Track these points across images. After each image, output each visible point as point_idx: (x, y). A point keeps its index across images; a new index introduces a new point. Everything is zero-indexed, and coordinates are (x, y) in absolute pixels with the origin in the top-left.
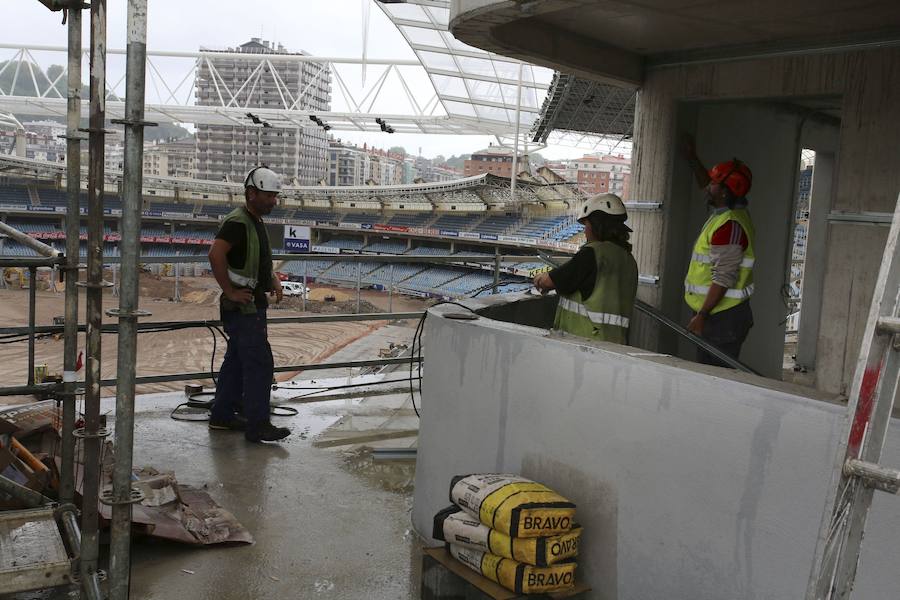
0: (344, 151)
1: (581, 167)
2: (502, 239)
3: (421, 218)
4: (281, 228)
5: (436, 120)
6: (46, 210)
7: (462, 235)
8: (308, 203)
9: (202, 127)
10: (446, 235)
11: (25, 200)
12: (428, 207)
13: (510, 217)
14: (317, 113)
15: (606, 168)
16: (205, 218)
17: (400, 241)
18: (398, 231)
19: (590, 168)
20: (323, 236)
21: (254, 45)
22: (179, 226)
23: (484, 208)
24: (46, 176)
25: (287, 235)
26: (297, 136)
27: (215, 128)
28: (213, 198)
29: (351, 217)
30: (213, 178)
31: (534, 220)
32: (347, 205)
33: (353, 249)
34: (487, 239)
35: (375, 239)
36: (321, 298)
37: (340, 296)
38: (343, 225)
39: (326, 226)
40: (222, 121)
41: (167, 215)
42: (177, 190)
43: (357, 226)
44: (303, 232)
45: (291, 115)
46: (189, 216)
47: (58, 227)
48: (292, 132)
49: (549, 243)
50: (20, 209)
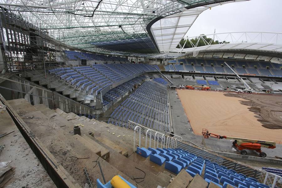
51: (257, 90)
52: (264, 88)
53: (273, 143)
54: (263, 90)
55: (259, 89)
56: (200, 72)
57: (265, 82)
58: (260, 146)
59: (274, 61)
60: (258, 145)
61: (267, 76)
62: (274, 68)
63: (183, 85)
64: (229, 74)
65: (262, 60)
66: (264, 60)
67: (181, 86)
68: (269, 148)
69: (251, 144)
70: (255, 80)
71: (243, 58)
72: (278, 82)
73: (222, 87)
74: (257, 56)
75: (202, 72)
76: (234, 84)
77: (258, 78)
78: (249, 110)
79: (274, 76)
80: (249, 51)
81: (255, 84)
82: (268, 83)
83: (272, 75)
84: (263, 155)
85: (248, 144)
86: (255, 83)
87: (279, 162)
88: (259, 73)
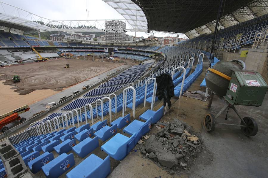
0: (129, 36)
1: (165, 39)
2: (146, 50)
3: (134, 47)
4: (113, 48)
5: (132, 30)
7: (140, 49)
8: (118, 45)
10: (138, 49)
11: (76, 45)
12: (135, 45)
13: (148, 46)
14: (124, 29)
15: (168, 39)
16: (102, 47)
17: (131, 50)
18: (130, 49)
19: (166, 39)
20: (120, 50)
22: (99, 49)
23: (144, 45)
24: (79, 41)
25: (114, 50)
28: (103, 44)
29: (124, 47)
31: (151, 47)
32: (123, 45)
33: (124, 52)
34: (144, 50)
36: (115, 60)
37: (118, 60)
38: (122, 48)
39: (120, 48)
41: (96, 47)
42: (98, 43)
43: (124, 48)
44: (116, 49)
45: (120, 30)
46: (100, 47)
47: (81, 49)
49: (153, 51)
50: (75, 47)
51: (10, 62)
52: (15, 59)
53: (26, 106)
54: (15, 61)
55: (11, 61)
57: (14, 53)
58: (17, 115)
60: (15, 114)
61: (14, 47)
62: (17, 39)
66: (3, 31)
68: (26, 111)
69: (7, 118)
70: (4, 52)
72: (25, 52)
77: (6, 50)
78: (4, 85)
79: (20, 47)
81: (5, 57)
82: (17, 54)
83: (18, 46)
84: (23, 120)
85: (5, 119)
86: (5, 55)
87: (36, 118)
88: (5, 45)
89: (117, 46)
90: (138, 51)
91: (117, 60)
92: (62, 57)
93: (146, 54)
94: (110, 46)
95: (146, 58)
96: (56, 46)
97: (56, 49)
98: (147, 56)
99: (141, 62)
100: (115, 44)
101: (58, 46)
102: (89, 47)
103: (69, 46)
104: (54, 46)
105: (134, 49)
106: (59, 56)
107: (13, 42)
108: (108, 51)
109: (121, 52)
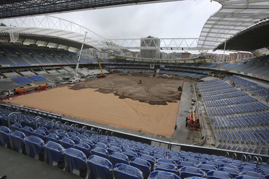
2: (199, 67)
3: (183, 64)
4: (160, 65)
6: (125, 63)
9: (141, 50)
11: (122, 62)
16: (148, 64)
17: (180, 68)
18: (179, 66)
20: (166, 67)
21: (149, 37)
25: (161, 67)
26: (156, 51)
27: (143, 50)
30: (148, 58)
31: (205, 64)
32: (170, 62)
33: (172, 69)
34: (197, 67)
35: (175, 67)
36: (171, 77)
38: (170, 65)
39: (167, 65)
40: (146, 49)
41: (141, 64)
42: (143, 60)
43: (173, 65)
44: (163, 66)
46: (145, 64)
47: (127, 66)
48: (155, 50)
49: (210, 68)
50: (122, 63)
56: (9, 66)
57: (75, 69)
59: (71, 50)
63: (10, 91)
64: (45, 64)
65: (63, 49)
66: (64, 49)
67: (7, 94)
71: (45, 46)
73: (50, 81)
74: (57, 45)
75: (13, 66)
76: (58, 75)
77: (69, 67)
80: (62, 40)
81: (72, 73)
86: (71, 71)
88: (68, 62)
89: (163, 63)
90: (187, 68)
91: (173, 77)
92: (111, 73)
93: (200, 72)
94: (156, 63)
95: (201, 75)
96: (105, 63)
97: (104, 65)
98: (202, 74)
99: (198, 79)
100: (160, 61)
101: (107, 63)
102: (135, 63)
103: (116, 63)
104: (103, 63)
105: (184, 66)
106: (108, 72)
107: (73, 59)
108: (154, 68)
109: (169, 69)
